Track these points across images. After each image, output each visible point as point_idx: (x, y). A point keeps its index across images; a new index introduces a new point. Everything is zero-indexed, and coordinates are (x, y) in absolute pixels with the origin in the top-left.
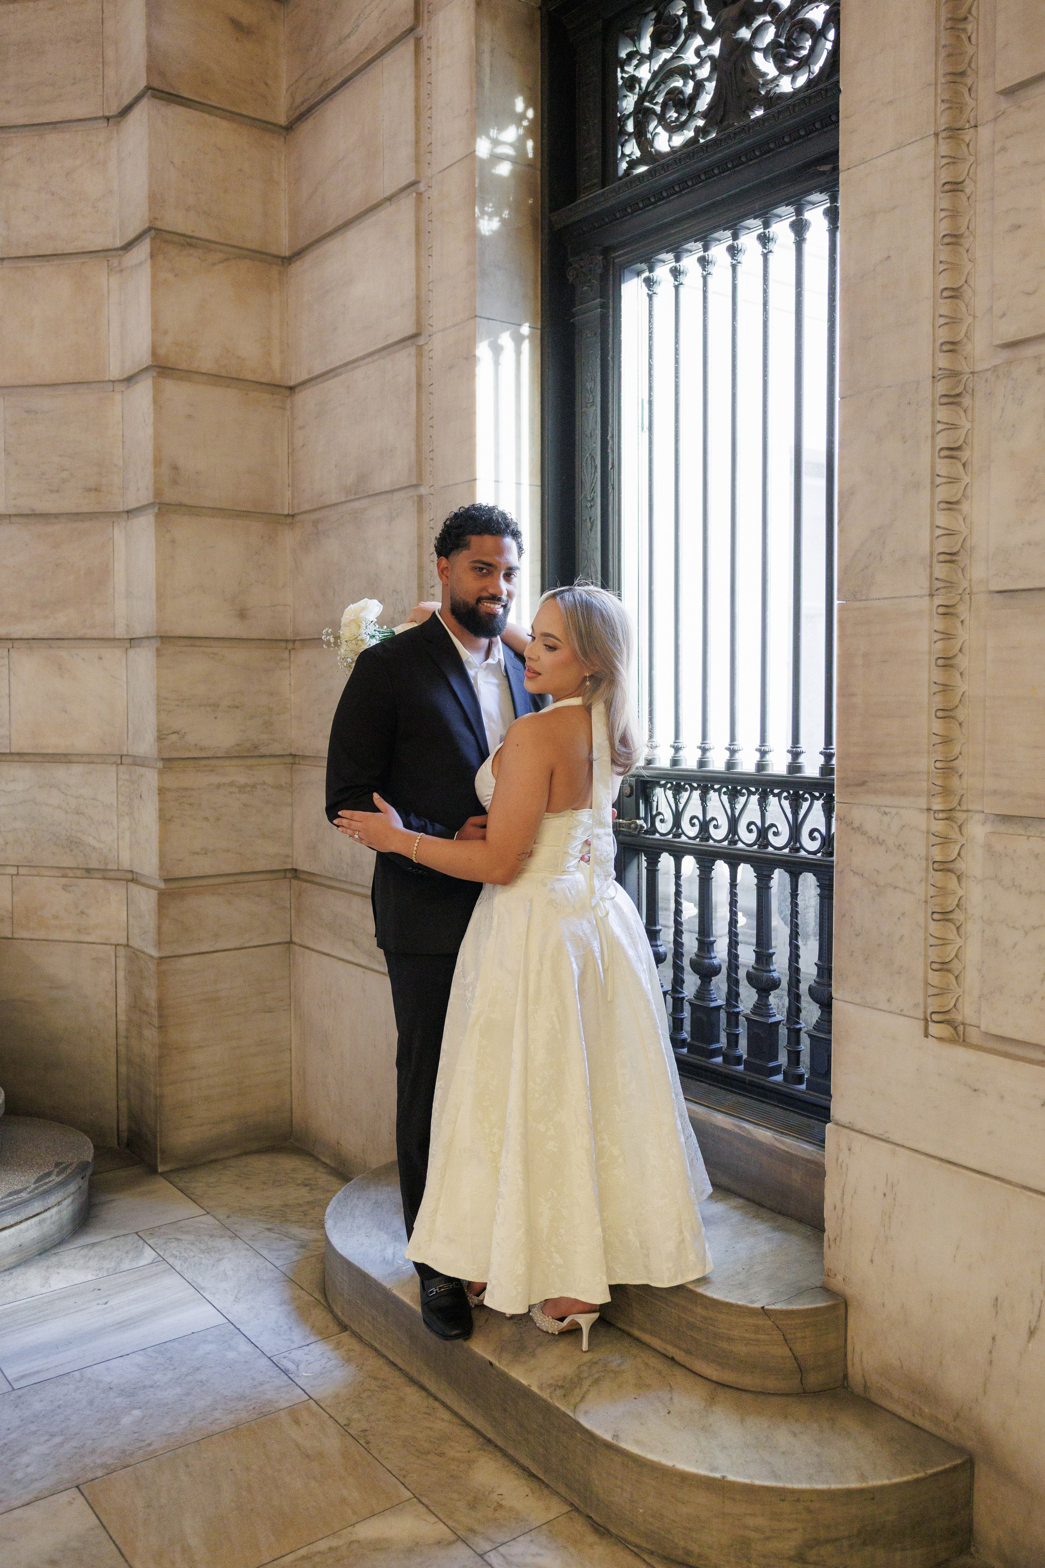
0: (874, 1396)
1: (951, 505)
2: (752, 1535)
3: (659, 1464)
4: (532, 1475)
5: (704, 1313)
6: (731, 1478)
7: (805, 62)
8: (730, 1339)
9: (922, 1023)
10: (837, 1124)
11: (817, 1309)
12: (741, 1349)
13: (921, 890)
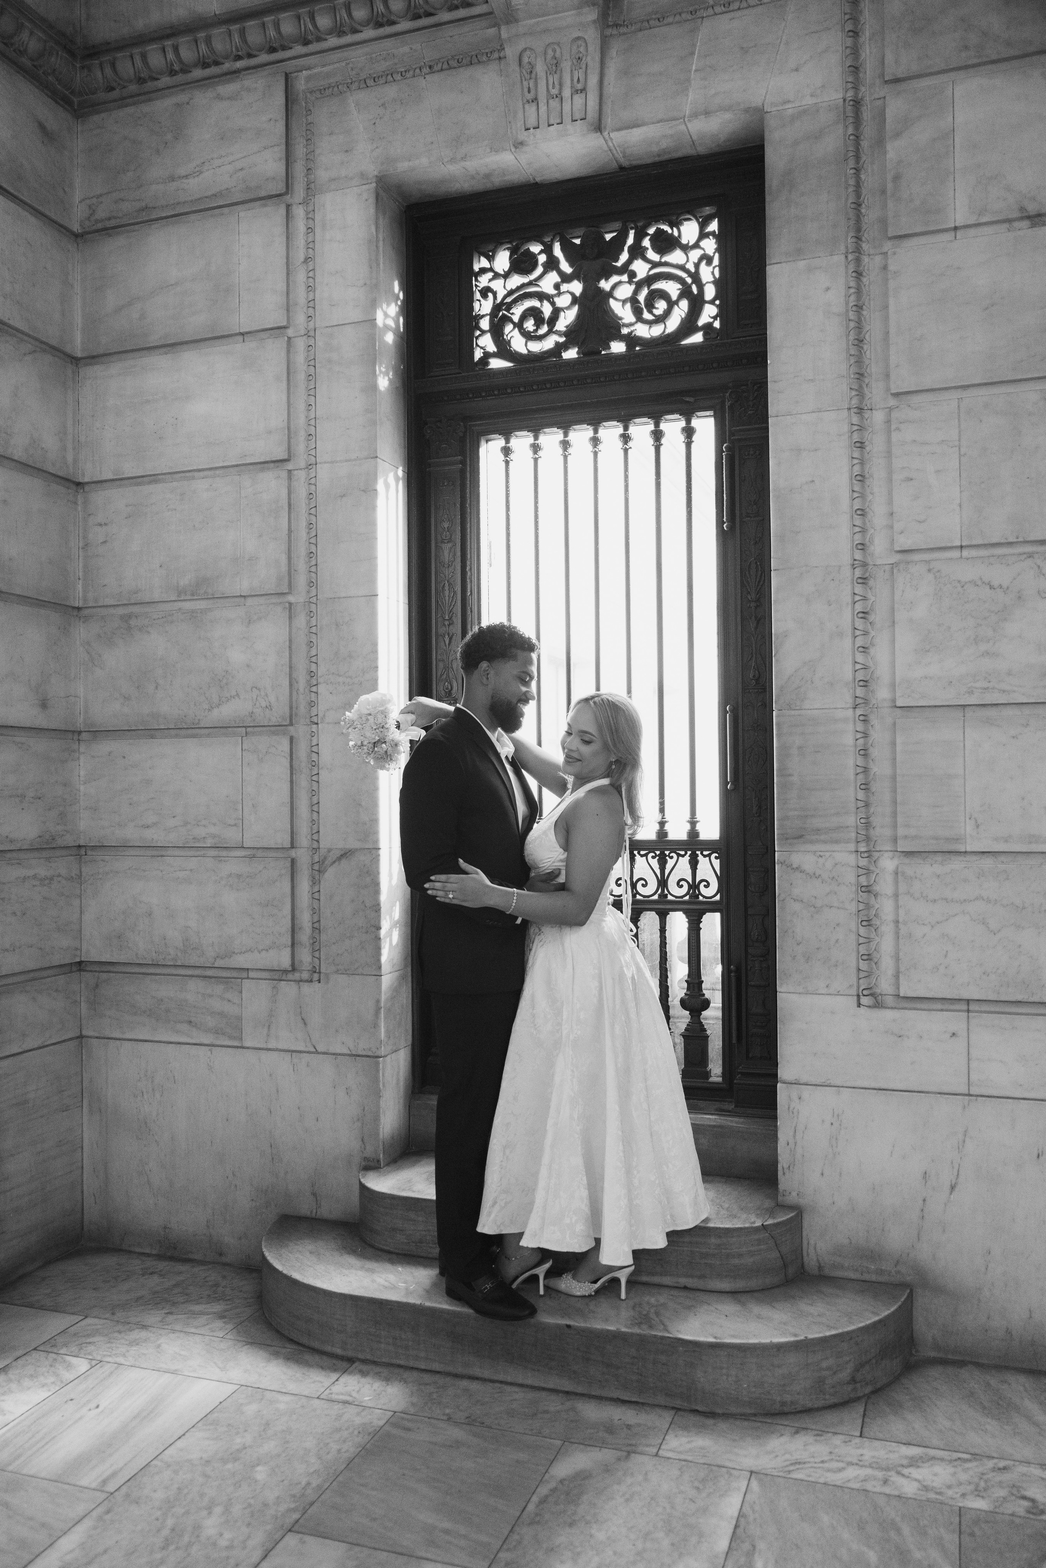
0: (827, 1272)
1: (865, 649)
2: (824, 1373)
3: (759, 1344)
4: (624, 1402)
5: (718, 1241)
6: (810, 1336)
7: (661, 319)
8: (740, 1256)
9: (856, 998)
10: (784, 1083)
11: (792, 1218)
12: (749, 1261)
13: (853, 907)
